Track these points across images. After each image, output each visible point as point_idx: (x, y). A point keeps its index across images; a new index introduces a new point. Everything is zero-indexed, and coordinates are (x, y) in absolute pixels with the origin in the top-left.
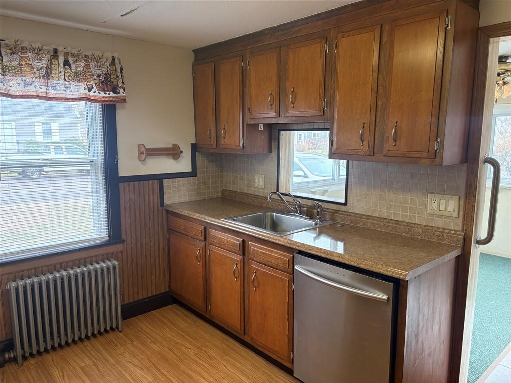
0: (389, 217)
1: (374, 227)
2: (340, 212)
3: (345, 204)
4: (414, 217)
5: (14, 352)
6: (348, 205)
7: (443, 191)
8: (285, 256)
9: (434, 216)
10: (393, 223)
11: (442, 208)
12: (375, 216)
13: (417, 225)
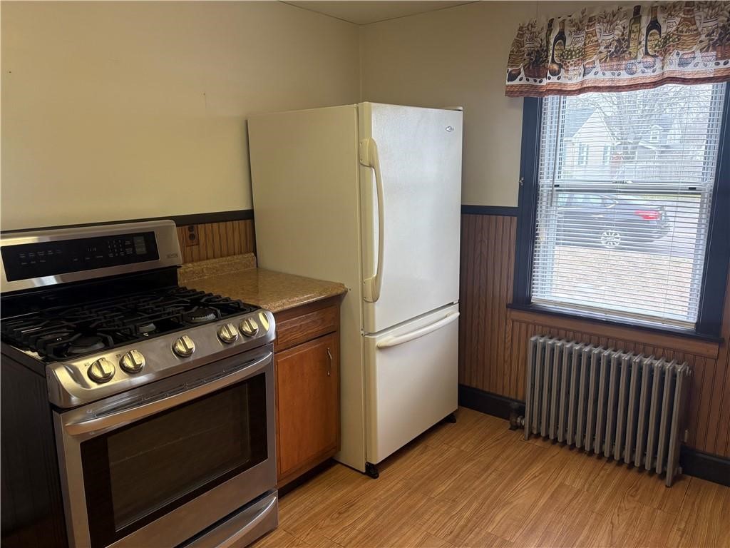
5: (522, 419)
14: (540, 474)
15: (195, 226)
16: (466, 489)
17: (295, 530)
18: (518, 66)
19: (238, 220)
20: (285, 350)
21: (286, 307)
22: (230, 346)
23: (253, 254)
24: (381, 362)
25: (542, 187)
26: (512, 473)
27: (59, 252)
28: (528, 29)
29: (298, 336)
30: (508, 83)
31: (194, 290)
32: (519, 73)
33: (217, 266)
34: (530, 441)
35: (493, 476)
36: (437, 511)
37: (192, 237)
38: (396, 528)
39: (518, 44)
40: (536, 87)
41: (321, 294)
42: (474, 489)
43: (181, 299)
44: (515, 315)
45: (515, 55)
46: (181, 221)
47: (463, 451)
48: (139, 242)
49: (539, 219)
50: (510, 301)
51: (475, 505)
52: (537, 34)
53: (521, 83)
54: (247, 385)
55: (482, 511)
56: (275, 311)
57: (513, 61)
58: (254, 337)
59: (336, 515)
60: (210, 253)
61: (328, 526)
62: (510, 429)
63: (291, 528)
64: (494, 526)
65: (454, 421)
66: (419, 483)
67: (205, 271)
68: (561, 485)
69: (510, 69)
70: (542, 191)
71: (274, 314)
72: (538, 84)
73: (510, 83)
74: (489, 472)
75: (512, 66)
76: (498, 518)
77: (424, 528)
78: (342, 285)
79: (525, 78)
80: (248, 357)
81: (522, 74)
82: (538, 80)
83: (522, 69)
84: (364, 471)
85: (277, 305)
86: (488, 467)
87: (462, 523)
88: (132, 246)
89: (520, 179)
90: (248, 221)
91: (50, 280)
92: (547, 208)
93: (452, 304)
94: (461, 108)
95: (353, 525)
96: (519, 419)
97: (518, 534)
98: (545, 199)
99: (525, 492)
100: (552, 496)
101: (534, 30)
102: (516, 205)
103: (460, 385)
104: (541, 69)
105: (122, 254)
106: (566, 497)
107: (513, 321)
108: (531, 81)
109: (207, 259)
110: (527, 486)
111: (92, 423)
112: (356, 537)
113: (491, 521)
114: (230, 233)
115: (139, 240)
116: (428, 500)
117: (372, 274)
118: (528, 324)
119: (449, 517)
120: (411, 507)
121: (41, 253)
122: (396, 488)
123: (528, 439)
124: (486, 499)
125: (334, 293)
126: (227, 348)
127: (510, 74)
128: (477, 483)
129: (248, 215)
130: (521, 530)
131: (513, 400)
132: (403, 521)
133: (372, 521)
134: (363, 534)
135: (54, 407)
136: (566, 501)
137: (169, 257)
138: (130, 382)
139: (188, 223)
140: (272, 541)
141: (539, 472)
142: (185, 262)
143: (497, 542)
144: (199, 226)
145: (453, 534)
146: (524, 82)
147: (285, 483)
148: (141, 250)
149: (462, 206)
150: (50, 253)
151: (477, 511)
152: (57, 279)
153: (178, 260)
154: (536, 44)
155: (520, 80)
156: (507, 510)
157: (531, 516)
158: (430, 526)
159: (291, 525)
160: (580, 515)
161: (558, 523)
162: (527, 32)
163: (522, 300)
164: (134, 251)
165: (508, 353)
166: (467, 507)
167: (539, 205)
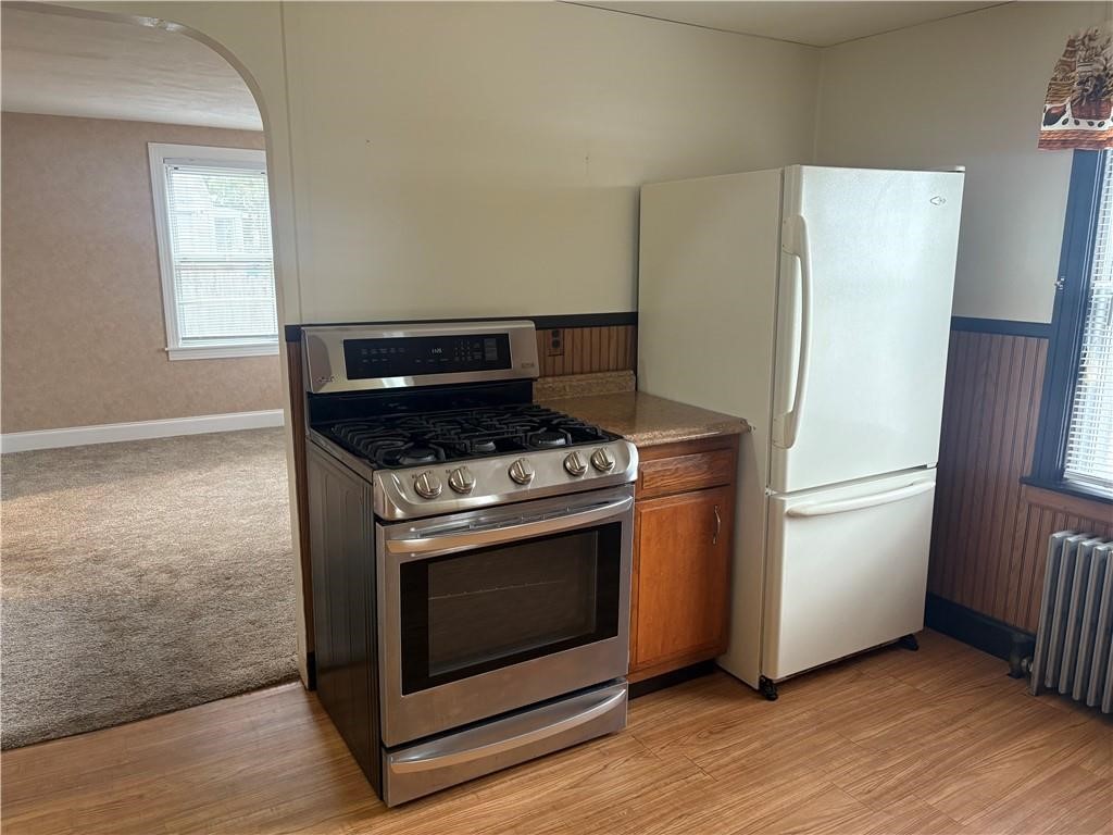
5: (1029, 662)
14: (1042, 746)
15: (561, 330)
16: (910, 742)
17: (648, 739)
18: (1062, 102)
19: (617, 325)
20: (652, 498)
21: (657, 442)
22: (578, 480)
23: (632, 372)
24: (792, 536)
25: (1097, 294)
26: (992, 736)
27: (402, 350)
28: (1083, 44)
29: (671, 482)
30: (1043, 128)
31: (548, 410)
32: (1064, 112)
33: (583, 383)
34: (1038, 699)
35: (961, 733)
36: (856, 760)
37: (556, 344)
38: (787, 767)
39: (1066, 66)
40: (1093, 133)
41: (709, 430)
42: (922, 745)
43: (530, 418)
44: (1035, 495)
45: (1060, 85)
46: (542, 323)
47: (918, 690)
48: (491, 345)
49: (1087, 344)
50: (1028, 472)
51: (917, 765)
52: (1099, 50)
53: (1066, 127)
54: (597, 533)
55: (926, 776)
56: (641, 444)
57: (1055, 94)
58: (609, 473)
59: (706, 734)
60: (577, 369)
61: (693, 745)
62: (1009, 675)
63: (643, 736)
64: (941, 798)
65: (915, 648)
66: (836, 719)
67: (568, 390)
68: (1073, 768)
69: (1048, 107)
70: (1096, 299)
71: (638, 448)
72: (1095, 128)
73: (1048, 128)
74: (954, 727)
75: (1051, 103)
76: (949, 790)
77: (827, 777)
78: (743, 422)
79: (1071, 120)
80: (599, 497)
81: (1068, 114)
82: (1097, 122)
83: (1068, 106)
84: (757, 687)
85: (646, 436)
86: (954, 720)
87: (890, 783)
88: (482, 350)
89: (1059, 279)
90: (630, 327)
91: (399, 382)
92: (1104, 327)
93: (924, 467)
94: (962, 168)
95: (726, 751)
96: (1025, 661)
97: (975, 817)
98: (1101, 313)
99: (1008, 765)
100: (1051, 779)
101: (1093, 44)
102: (1048, 320)
103: (929, 595)
104: (1103, 106)
105: (469, 358)
106: (1075, 786)
107: (1030, 506)
108: (1084, 125)
109: (573, 374)
110: (1015, 757)
111: (416, 544)
112: (727, 765)
113: (936, 792)
114: (605, 341)
115: (491, 343)
116: (845, 743)
117: (786, 407)
118: (1055, 512)
119: (872, 771)
120: (815, 747)
121: (383, 351)
122: (800, 718)
123: (1037, 695)
124: (940, 760)
125: (730, 431)
126: (573, 481)
127: (1048, 113)
128: (930, 737)
129: (630, 320)
130: (983, 813)
131: (1018, 630)
132: (800, 761)
133: (755, 752)
134: (738, 764)
135: (378, 519)
136: (1076, 791)
137: (523, 366)
138: (457, 503)
139: (552, 327)
140: (614, 745)
141: (1042, 742)
142: (544, 375)
143: (939, 819)
144: (566, 330)
145: (871, 794)
146: (1071, 126)
147: (641, 677)
148: (492, 355)
149: (952, 318)
150: (393, 350)
151: (917, 774)
152: (406, 382)
153: (535, 372)
154: (1096, 66)
155: (1064, 123)
156: (968, 783)
157: (1008, 798)
158: (839, 777)
159: (642, 733)
160: (1092, 815)
161: (1048, 817)
162: (1082, 47)
163: (1049, 474)
164: (483, 356)
165: (1017, 555)
166: (905, 765)
167: (1090, 322)
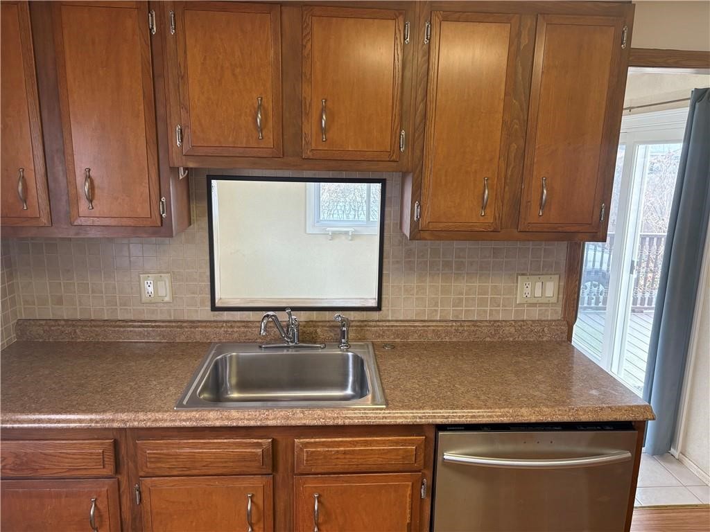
0: (457, 316)
1: (439, 338)
2: (371, 323)
3: (378, 308)
4: (498, 312)
6: (383, 308)
7: (538, 270)
8: (404, 443)
9: (526, 305)
10: (469, 326)
11: (538, 293)
12: (435, 319)
13: (504, 323)
